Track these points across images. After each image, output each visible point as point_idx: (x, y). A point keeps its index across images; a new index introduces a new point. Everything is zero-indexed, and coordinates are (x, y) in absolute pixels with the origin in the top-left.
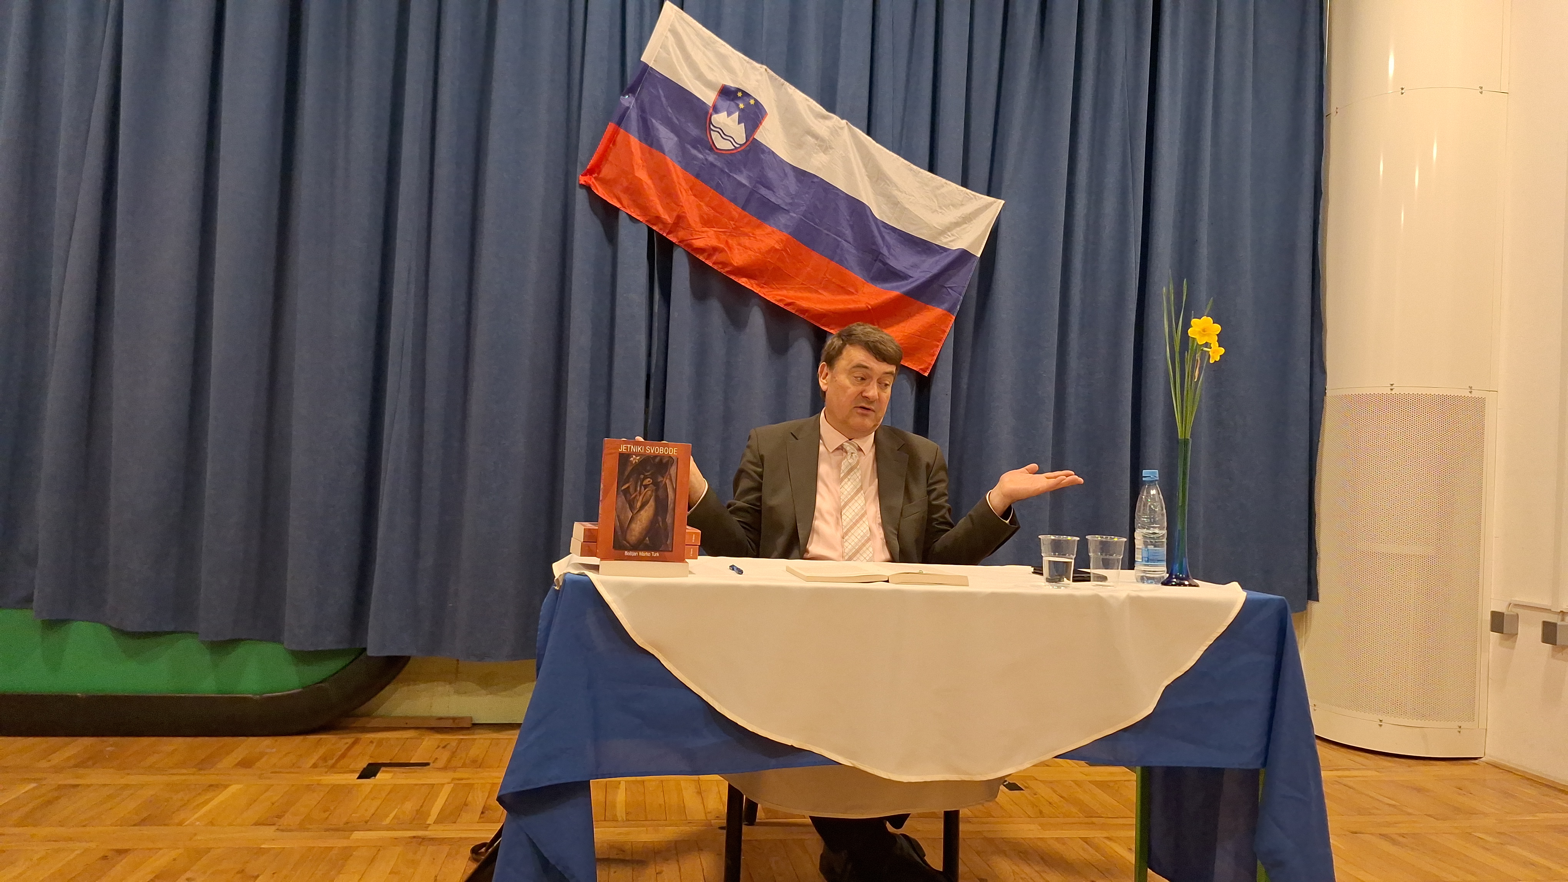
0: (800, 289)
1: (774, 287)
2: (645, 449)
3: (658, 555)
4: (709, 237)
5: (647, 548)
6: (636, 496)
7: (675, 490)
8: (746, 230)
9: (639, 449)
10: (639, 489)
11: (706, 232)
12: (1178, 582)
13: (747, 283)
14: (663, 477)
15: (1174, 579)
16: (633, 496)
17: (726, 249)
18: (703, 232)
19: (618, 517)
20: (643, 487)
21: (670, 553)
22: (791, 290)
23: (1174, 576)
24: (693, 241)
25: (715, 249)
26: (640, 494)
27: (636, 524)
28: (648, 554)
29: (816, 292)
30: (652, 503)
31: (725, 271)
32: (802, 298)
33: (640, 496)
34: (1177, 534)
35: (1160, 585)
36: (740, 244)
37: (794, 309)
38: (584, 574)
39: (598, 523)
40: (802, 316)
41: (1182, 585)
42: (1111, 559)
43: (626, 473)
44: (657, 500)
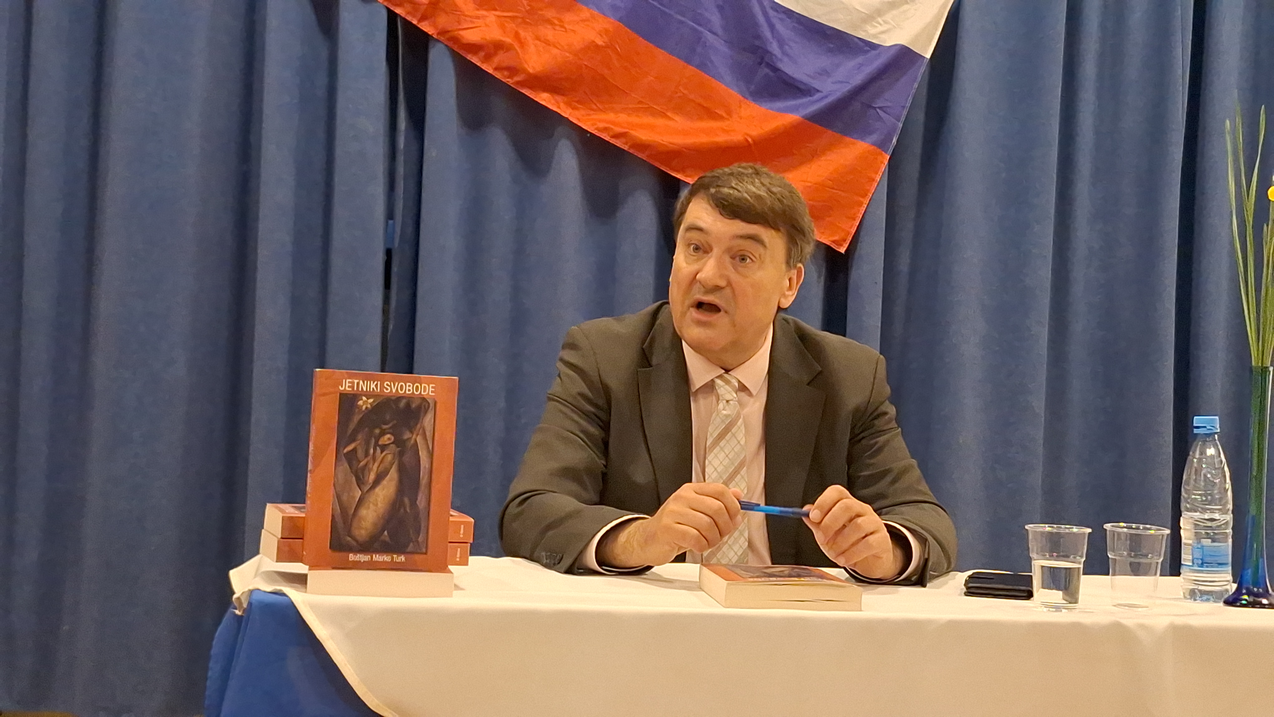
0: (637, 110)
1: (595, 107)
2: (382, 386)
3: (403, 559)
4: (487, 25)
5: (386, 549)
6: (367, 462)
7: (431, 454)
8: (550, 14)
9: (373, 386)
10: (372, 451)
11: (484, 17)
12: (1251, 599)
13: (550, 102)
14: (412, 432)
15: (1245, 595)
16: (362, 464)
17: (517, 46)
18: (478, 18)
19: (338, 497)
20: (378, 448)
21: (425, 556)
22: (621, 113)
23: (1244, 591)
24: (461, 33)
25: (499, 46)
26: (374, 459)
27: (369, 508)
28: (386, 558)
29: (664, 115)
30: (393, 474)
31: (512, 81)
32: (642, 126)
33: (374, 462)
34: (1250, 524)
35: (1222, 604)
36: (538, 38)
37: (626, 143)
38: (281, 590)
39: (304, 508)
40: (640, 155)
41: (1258, 606)
42: (1143, 561)
43: (352, 426)
44: (402, 470)
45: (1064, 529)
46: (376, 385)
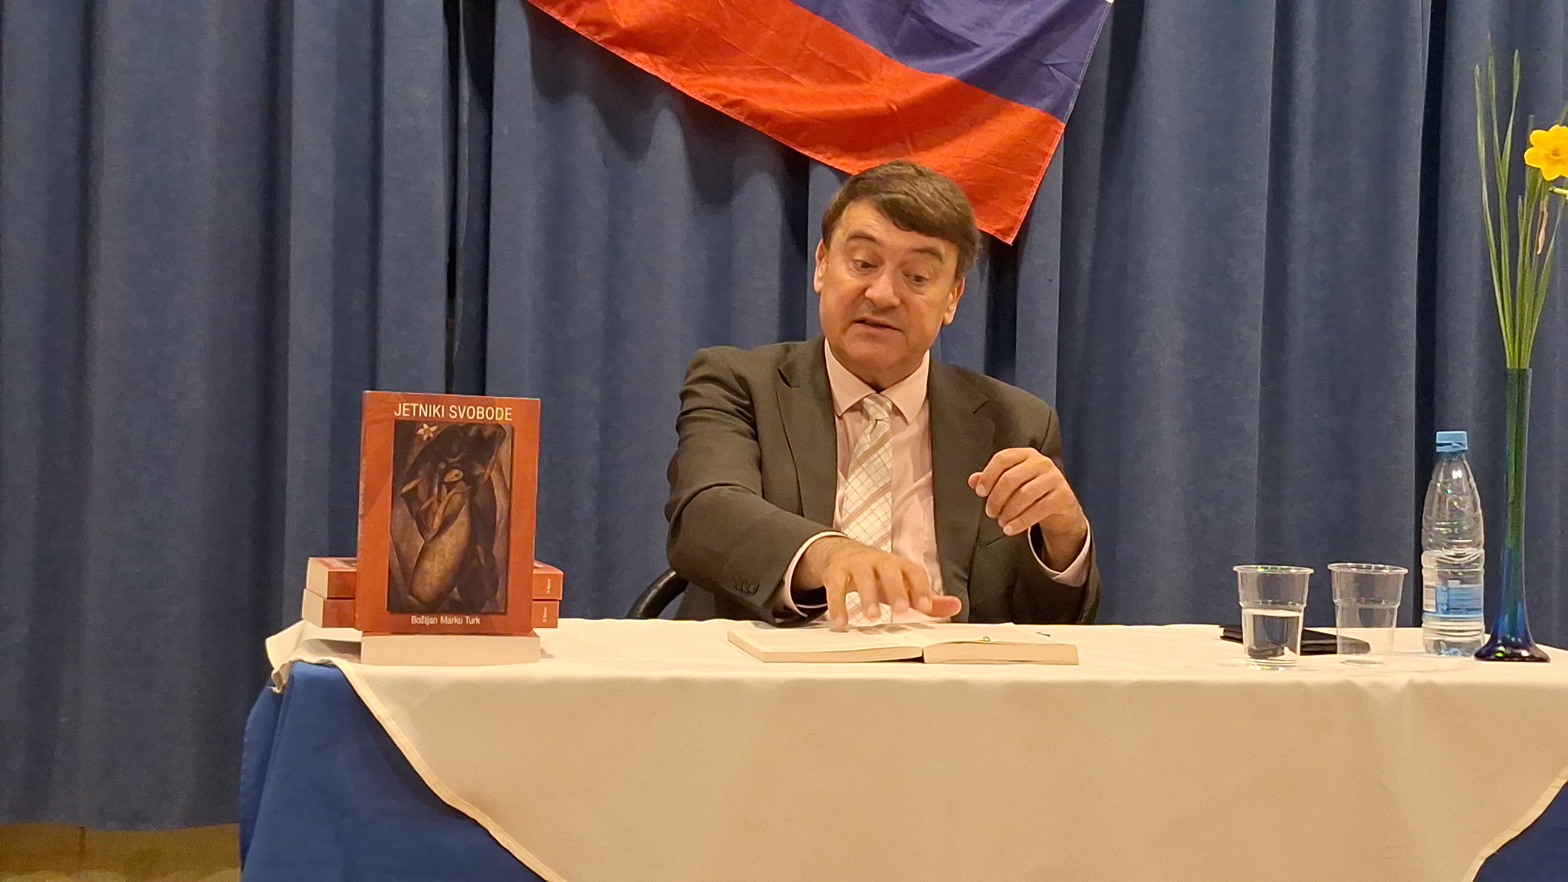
0: (752, 73)
1: (702, 69)
2: (447, 410)
3: (478, 621)
5: (456, 609)
6: (432, 503)
7: (509, 493)
9: (436, 411)
10: (436, 490)
12: (1508, 651)
13: (646, 63)
14: (484, 467)
15: (1499, 645)
16: (425, 506)
19: (396, 546)
20: (444, 486)
21: (504, 616)
22: (736, 76)
23: (1499, 642)
26: (439, 501)
27: (433, 560)
28: (456, 620)
29: (788, 78)
30: (463, 518)
31: (600, 39)
32: (759, 91)
33: (439, 505)
34: (1505, 558)
35: (1473, 658)
37: (741, 114)
38: (329, 661)
39: (355, 562)
40: (760, 128)
41: (1517, 659)
42: (1376, 606)
43: (411, 460)
44: (473, 510)
45: (1281, 570)
46: (440, 410)
